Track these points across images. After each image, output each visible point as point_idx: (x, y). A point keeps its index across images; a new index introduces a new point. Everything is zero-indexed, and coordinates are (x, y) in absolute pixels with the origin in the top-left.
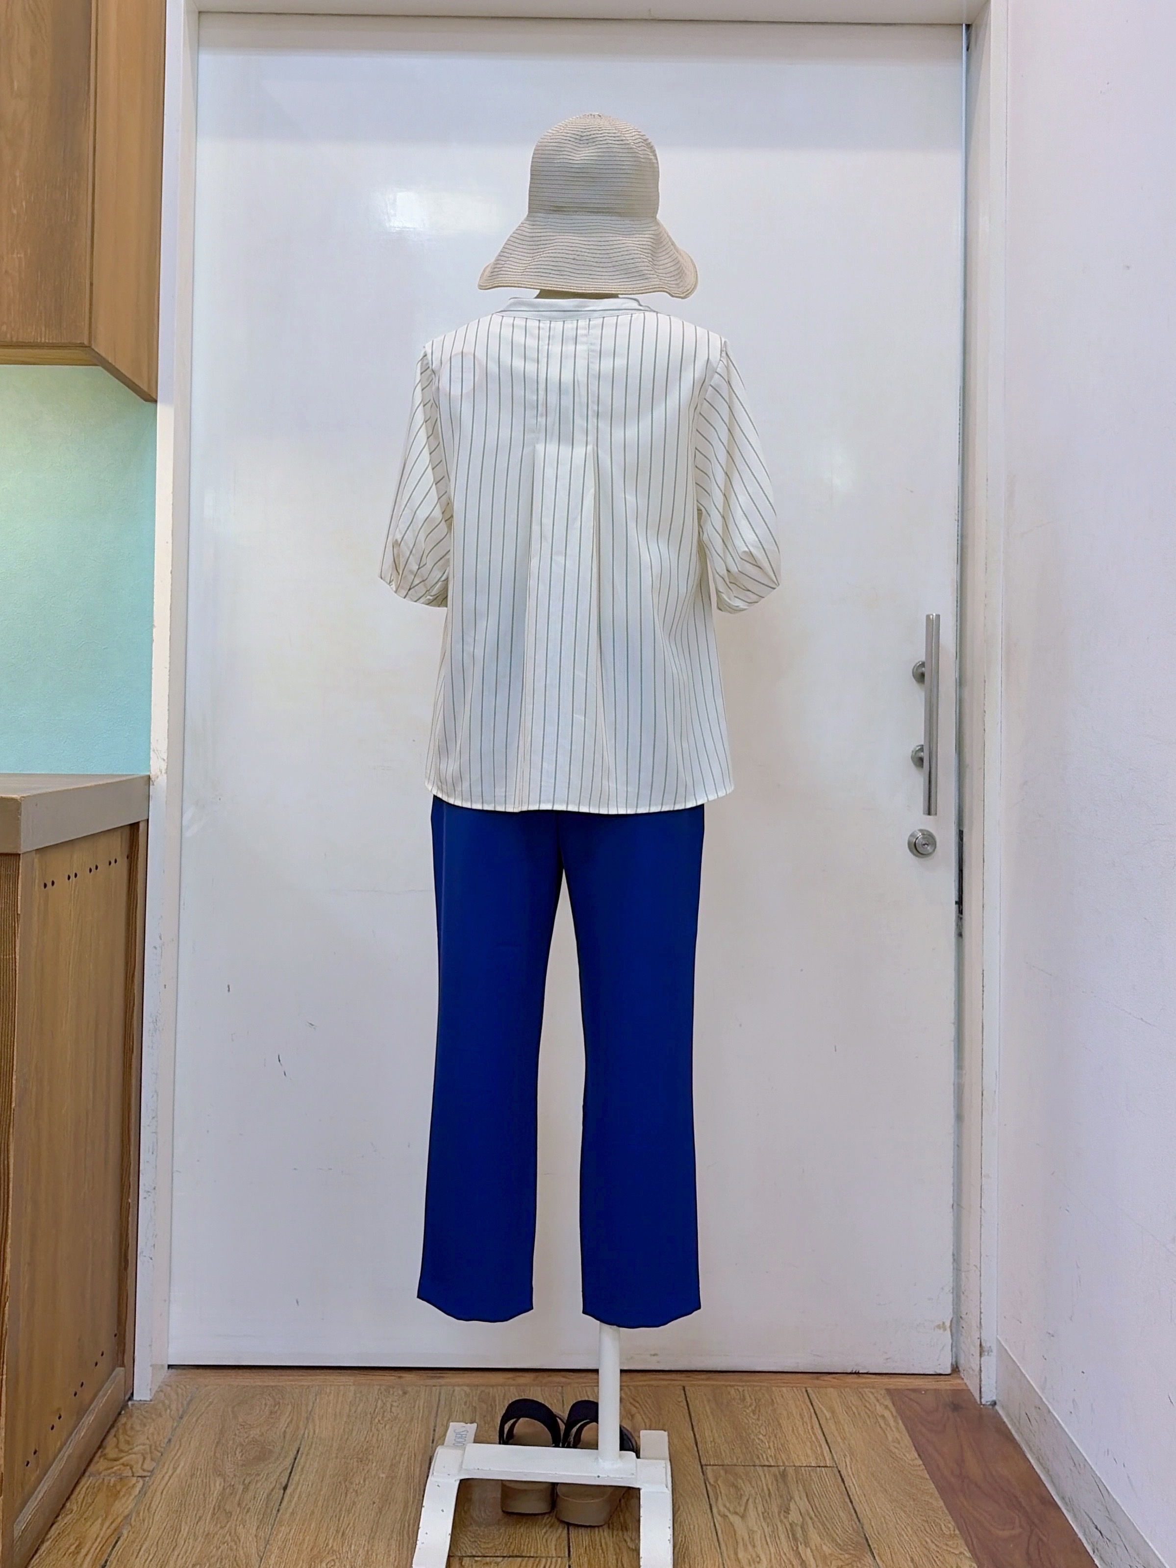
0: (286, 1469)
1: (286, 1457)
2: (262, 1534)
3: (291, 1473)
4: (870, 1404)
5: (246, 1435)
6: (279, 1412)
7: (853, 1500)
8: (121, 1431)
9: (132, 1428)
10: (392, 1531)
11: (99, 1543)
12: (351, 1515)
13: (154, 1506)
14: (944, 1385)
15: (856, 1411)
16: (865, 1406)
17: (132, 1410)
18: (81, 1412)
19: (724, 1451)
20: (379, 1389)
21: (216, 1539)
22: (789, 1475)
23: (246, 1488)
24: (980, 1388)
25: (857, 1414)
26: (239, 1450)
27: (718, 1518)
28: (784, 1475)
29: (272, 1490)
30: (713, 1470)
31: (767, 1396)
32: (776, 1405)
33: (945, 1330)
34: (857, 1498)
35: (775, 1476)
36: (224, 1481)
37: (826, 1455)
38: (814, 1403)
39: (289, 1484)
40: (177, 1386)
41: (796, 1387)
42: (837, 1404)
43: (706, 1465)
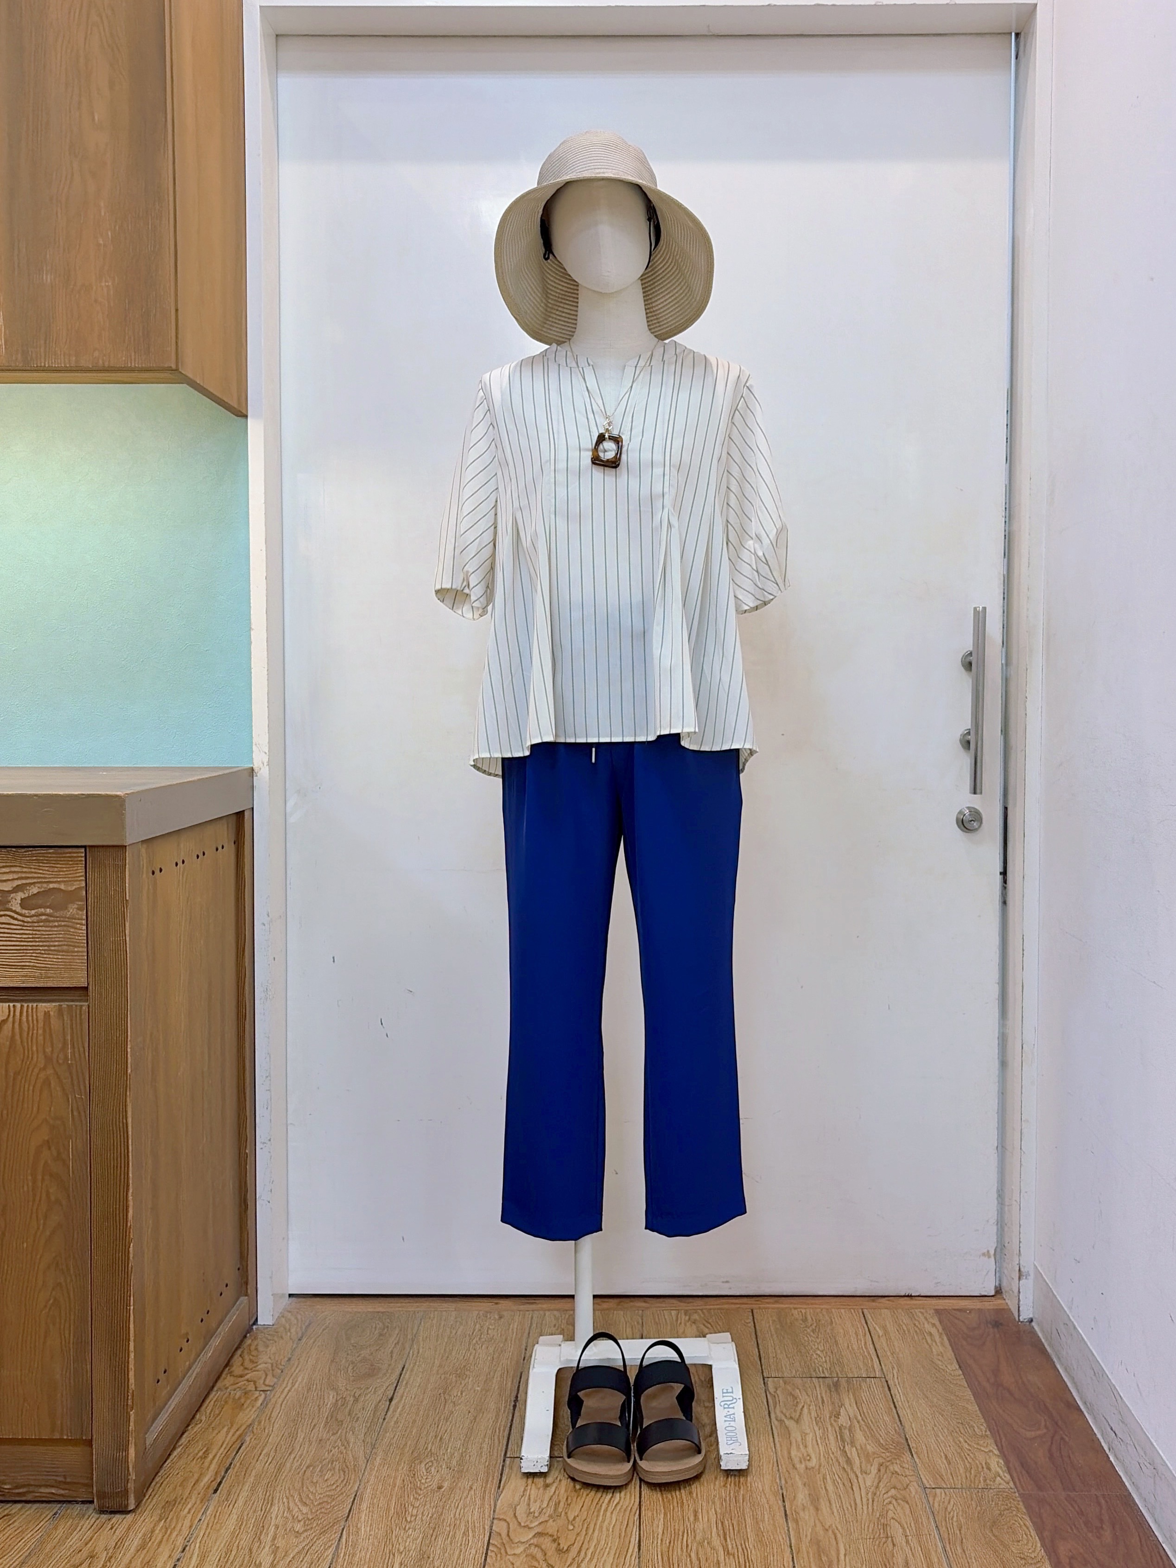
0: (392, 1383)
1: (391, 1373)
2: (368, 1439)
3: (396, 1387)
4: (919, 1323)
5: (357, 1355)
6: (387, 1335)
7: (897, 1406)
8: (246, 1352)
9: (256, 1349)
10: (485, 1436)
11: (225, 1448)
12: (448, 1423)
13: (274, 1415)
14: (988, 1305)
15: (905, 1329)
16: (915, 1325)
17: (257, 1333)
18: (210, 1335)
19: (785, 1365)
20: (478, 1314)
21: (328, 1443)
22: (842, 1386)
23: (356, 1400)
24: (1019, 1307)
25: (907, 1332)
26: (351, 1367)
27: (775, 1422)
28: (837, 1385)
29: (379, 1402)
30: (774, 1382)
31: (827, 1316)
32: (834, 1324)
33: (989, 1257)
34: (900, 1403)
35: (829, 1387)
36: (337, 1394)
37: (875, 1366)
38: (869, 1323)
39: (395, 1397)
40: (297, 1312)
41: (854, 1309)
42: (890, 1323)
43: (768, 1378)
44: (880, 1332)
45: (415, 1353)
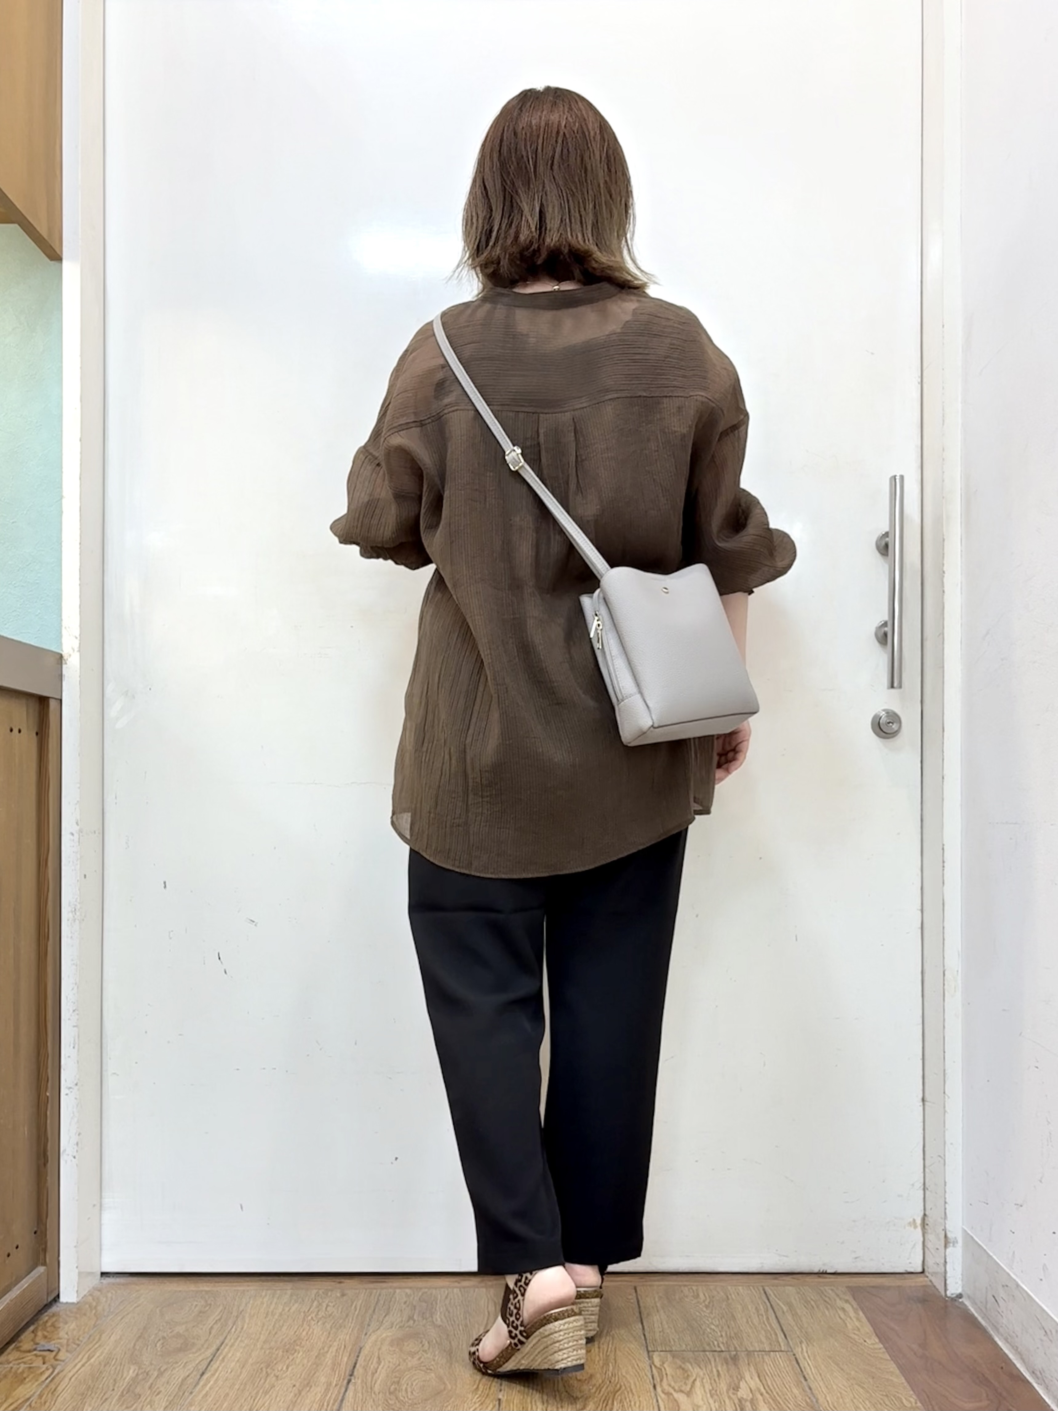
0: (207, 1358)
1: (207, 1348)
3: (211, 1362)
4: (830, 1299)
5: (170, 1331)
6: (209, 1312)
7: (808, 1378)
8: (40, 1327)
9: (53, 1325)
12: (268, 1396)
13: (59, 1389)
14: (913, 1282)
16: (825, 1301)
17: (55, 1310)
19: (674, 1340)
20: (317, 1292)
22: (741, 1360)
23: (161, 1374)
24: (946, 1283)
25: (815, 1307)
26: (160, 1342)
27: (662, 1396)
28: (735, 1359)
29: (188, 1376)
30: (660, 1355)
31: (722, 1294)
32: (730, 1301)
33: (918, 1228)
34: (811, 1375)
35: (726, 1360)
36: (139, 1369)
37: (780, 1340)
38: (771, 1299)
39: (207, 1371)
40: (108, 1291)
41: (753, 1287)
42: (795, 1299)
43: (654, 1351)
44: (785, 1308)
45: (239, 1329)
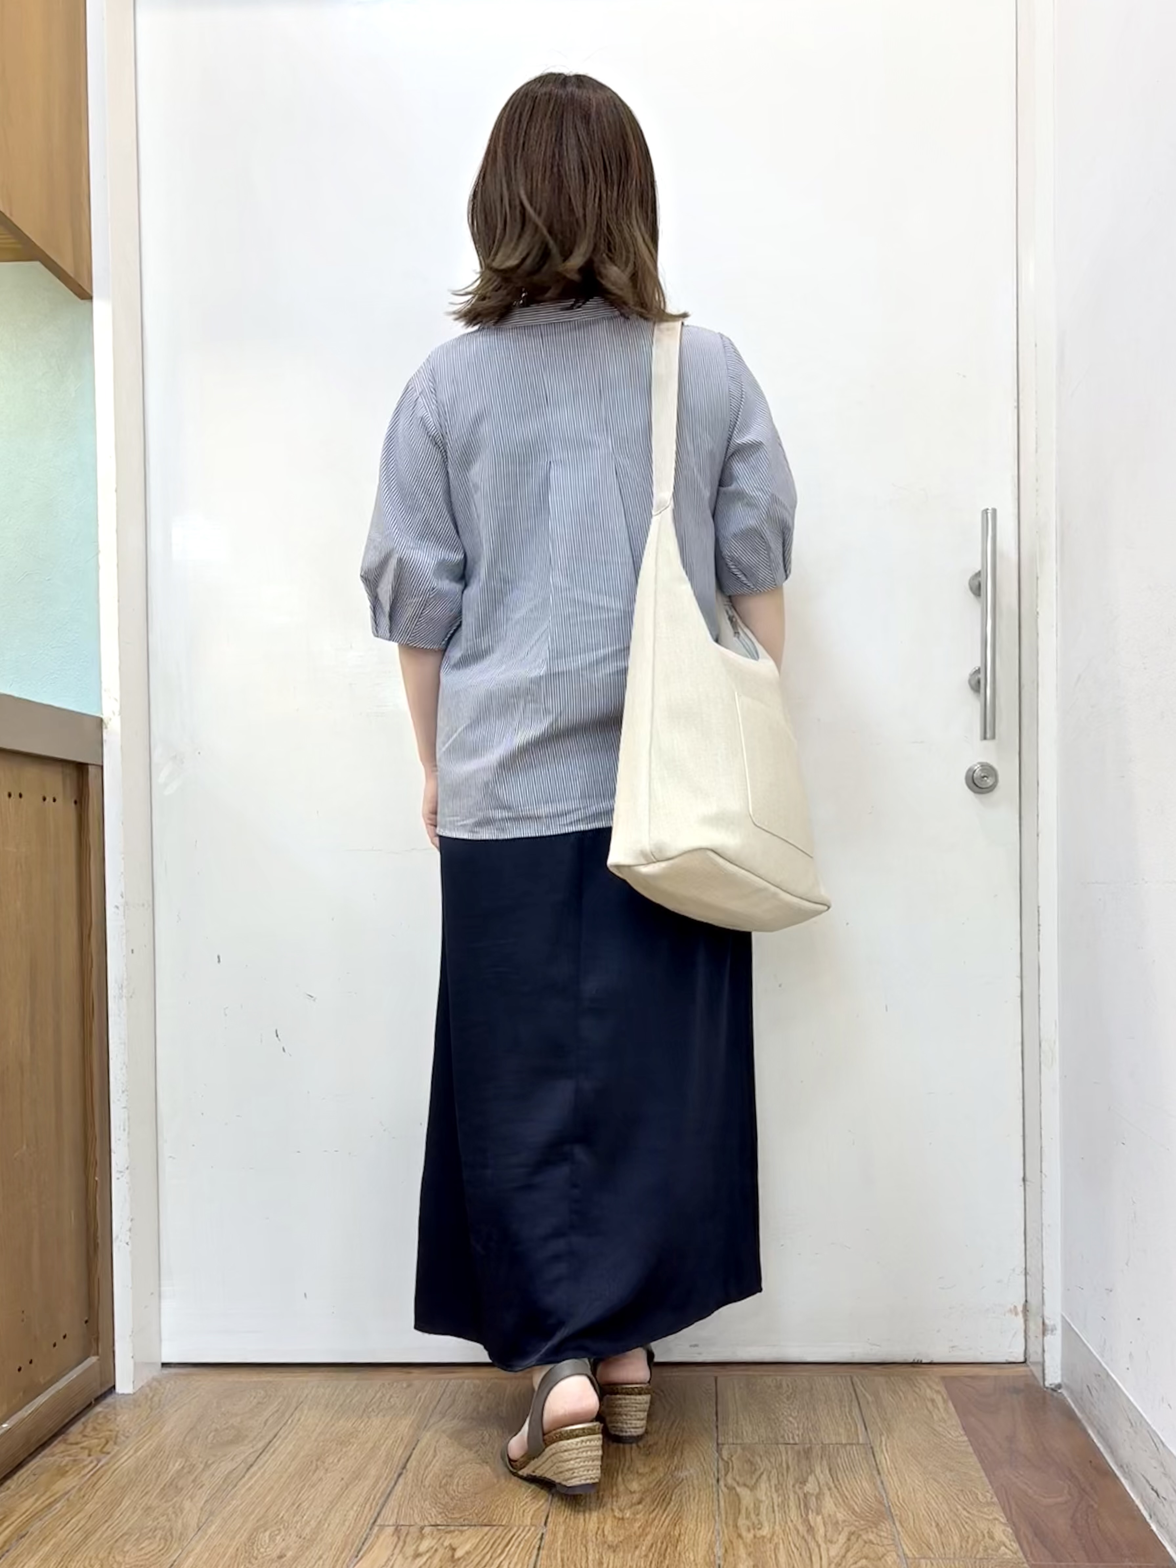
0: (257, 1450)
1: (260, 1440)
2: (208, 1507)
3: (261, 1454)
4: (922, 1391)
5: (224, 1422)
6: (267, 1403)
7: (881, 1472)
8: (90, 1418)
9: (104, 1417)
10: (354, 1504)
11: (27, 1516)
12: (313, 1490)
13: (101, 1482)
14: (1014, 1373)
16: (915, 1392)
17: (109, 1402)
18: (33, 1390)
19: (747, 1432)
20: (383, 1383)
22: (814, 1451)
23: (207, 1466)
24: (1044, 1370)
25: (903, 1398)
26: (212, 1434)
27: (723, 1490)
28: (808, 1452)
29: (234, 1469)
30: (729, 1448)
31: (806, 1384)
32: (814, 1392)
33: (1017, 1314)
34: (886, 1470)
35: (799, 1452)
36: (186, 1461)
37: (859, 1432)
38: (857, 1389)
39: (255, 1465)
40: (165, 1381)
41: (841, 1377)
42: (883, 1389)
43: (723, 1444)
44: (870, 1399)
45: (295, 1421)
